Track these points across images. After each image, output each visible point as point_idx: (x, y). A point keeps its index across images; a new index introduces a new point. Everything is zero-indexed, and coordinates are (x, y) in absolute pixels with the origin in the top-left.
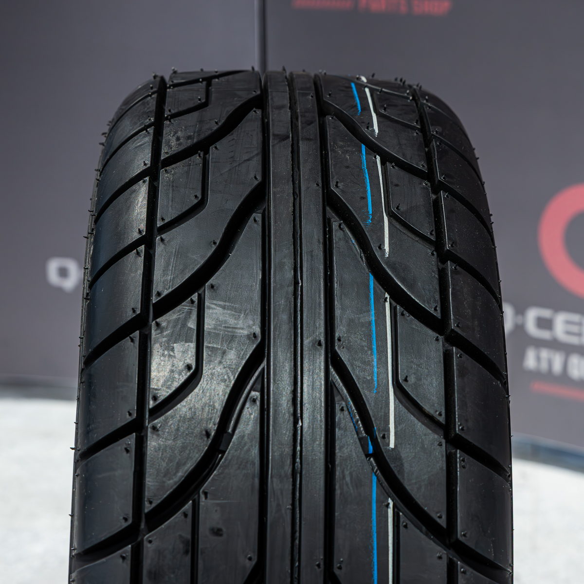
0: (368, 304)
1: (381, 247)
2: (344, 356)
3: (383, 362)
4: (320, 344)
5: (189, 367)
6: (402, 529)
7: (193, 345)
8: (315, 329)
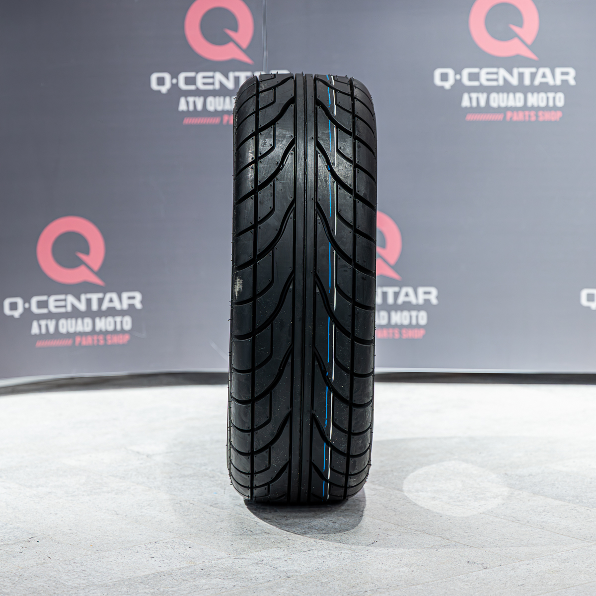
0: (328, 128)
1: (333, 112)
2: (321, 142)
3: (333, 144)
4: (313, 138)
5: (271, 145)
6: (339, 189)
7: (272, 139)
8: (311, 134)
